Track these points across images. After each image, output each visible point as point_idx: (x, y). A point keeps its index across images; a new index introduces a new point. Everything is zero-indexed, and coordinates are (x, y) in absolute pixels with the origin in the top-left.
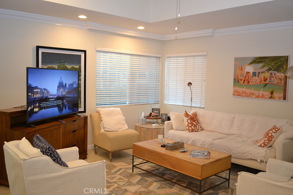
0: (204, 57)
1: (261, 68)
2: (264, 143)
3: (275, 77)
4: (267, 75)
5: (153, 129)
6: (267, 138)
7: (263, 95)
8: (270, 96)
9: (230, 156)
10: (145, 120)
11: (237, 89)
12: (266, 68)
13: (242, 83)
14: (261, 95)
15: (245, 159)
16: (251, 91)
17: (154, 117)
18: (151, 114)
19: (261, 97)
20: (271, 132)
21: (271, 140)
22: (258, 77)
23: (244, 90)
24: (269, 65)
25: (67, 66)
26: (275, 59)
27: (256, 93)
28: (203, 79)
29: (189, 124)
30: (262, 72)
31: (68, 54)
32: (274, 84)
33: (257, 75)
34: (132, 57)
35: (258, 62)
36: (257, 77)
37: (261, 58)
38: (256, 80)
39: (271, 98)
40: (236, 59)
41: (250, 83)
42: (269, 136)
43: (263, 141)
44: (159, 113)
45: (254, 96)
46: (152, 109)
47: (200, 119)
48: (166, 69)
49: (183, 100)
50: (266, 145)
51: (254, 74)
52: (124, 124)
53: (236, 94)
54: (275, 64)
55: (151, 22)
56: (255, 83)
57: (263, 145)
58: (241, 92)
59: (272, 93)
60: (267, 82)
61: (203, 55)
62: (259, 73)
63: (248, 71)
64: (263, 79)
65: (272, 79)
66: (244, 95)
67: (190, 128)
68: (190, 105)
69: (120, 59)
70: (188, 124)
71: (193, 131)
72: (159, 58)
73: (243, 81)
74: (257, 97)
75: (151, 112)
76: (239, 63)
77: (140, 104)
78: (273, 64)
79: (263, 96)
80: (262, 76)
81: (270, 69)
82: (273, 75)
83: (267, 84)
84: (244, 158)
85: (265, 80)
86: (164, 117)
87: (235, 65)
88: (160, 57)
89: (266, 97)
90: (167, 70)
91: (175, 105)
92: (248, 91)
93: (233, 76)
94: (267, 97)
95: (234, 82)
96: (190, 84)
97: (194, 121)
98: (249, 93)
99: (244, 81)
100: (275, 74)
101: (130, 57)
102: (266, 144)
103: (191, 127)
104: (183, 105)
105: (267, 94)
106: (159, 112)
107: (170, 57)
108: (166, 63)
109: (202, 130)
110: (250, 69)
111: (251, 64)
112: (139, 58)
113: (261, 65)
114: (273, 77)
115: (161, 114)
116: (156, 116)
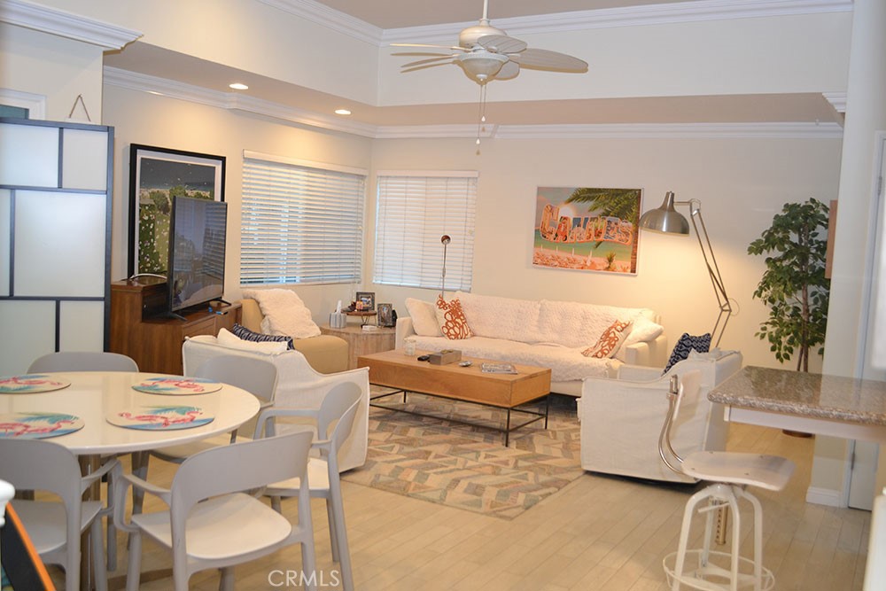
0: (471, 182)
1: (590, 211)
2: (602, 351)
3: (615, 229)
4: (602, 224)
5: (369, 337)
6: (606, 342)
7: (593, 263)
8: (608, 265)
9: (550, 371)
10: (345, 319)
11: (542, 250)
12: (600, 211)
13: (552, 239)
14: (589, 264)
15: (570, 381)
16: (569, 256)
17: (362, 313)
18: (354, 305)
19: (589, 268)
20: (613, 330)
21: (614, 345)
22: (584, 227)
23: (556, 253)
24: (604, 205)
25: (187, 191)
26: (617, 195)
27: (581, 259)
28: (468, 228)
29: (449, 323)
30: (593, 219)
31: (192, 165)
32: (615, 242)
33: (582, 223)
34: (310, 174)
35: (584, 198)
36: (581, 229)
37: (590, 190)
38: (579, 233)
39: (608, 269)
40: (540, 190)
41: (569, 238)
42: (611, 338)
43: (600, 348)
44: (373, 304)
45: (575, 266)
46: (358, 294)
47: (469, 314)
48: (378, 203)
49: (420, 274)
50: (606, 354)
51: (577, 221)
52: (311, 325)
53: (539, 261)
54: (617, 204)
55: (378, 105)
56: (578, 240)
57: (600, 354)
58: (550, 257)
59: (610, 260)
60: (601, 238)
61: (469, 178)
62: (586, 219)
63: (566, 216)
64: (593, 232)
65: (611, 233)
66: (556, 263)
67: (452, 331)
68: (441, 287)
69: (289, 178)
70: (446, 323)
71: (456, 336)
72: (362, 177)
73: (554, 235)
74: (582, 268)
75: (355, 301)
76: (547, 198)
77: (325, 282)
78: (612, 204)
79: (593, 267)
80: (592, 226)
81: (607, 214)
82: (613, 225)
83: (601, 242)
84: (567, 379)
85: (598, 234)
86: (385, 311)
87: (538, 202)
88: (365, 176)
89: (599, 267)
90: (380, 205)
91: (400, 286)
92: (564, 255)
93: (534, 225)
94: (601, 267)
95: (535, 237)
96: (446, 238)
97: (459, 317)
98: (566, 260)
99: (556, 235)
100: (616, 224)
101: (307, 174)
102: (606, 352)
103: (453, 328)
104: (418, 285)
105: (601, 261)
106: (373, 300)
107: (388, 177)
108: (379, 190)
109: (473, 335)
110: (569, 211)
111: (570, 201)
112: (324, 176)
113: (590, 204)
114: (613, 229)
115: (379, 305)
116: (366, 310)
